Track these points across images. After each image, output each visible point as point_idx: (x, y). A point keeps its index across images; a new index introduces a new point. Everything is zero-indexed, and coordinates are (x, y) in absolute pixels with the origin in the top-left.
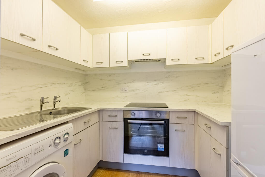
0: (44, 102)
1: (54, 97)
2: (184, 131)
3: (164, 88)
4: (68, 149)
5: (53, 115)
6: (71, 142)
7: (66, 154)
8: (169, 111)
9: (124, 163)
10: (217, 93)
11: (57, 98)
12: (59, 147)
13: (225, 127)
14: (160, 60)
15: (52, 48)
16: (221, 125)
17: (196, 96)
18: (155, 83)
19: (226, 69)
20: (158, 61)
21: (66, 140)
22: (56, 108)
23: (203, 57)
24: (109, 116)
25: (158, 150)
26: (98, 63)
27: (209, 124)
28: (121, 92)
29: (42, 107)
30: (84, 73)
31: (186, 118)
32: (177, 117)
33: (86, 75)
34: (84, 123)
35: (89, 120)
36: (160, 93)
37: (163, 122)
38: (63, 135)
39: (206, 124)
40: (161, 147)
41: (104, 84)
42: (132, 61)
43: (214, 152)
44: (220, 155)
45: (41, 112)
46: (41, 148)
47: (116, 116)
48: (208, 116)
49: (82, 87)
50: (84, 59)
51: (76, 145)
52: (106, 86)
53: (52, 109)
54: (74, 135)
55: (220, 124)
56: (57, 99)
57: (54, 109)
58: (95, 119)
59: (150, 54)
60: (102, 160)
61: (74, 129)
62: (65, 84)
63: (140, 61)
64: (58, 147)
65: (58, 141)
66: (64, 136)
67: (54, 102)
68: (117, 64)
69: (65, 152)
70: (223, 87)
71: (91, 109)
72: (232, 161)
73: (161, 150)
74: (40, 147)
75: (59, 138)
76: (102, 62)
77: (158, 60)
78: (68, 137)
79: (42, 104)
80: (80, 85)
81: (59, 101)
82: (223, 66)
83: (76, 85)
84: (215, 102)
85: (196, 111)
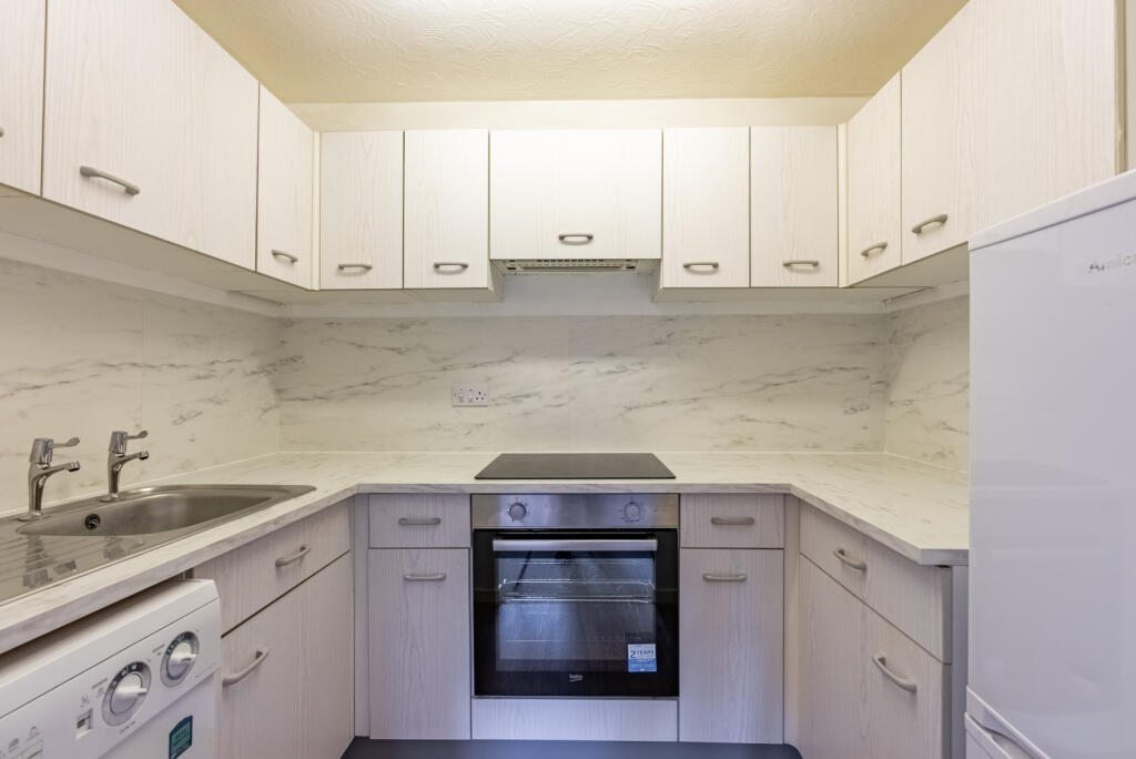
0: (52, 465)
1: (115, 434)
2: (743, 580)
3: (650, 389)
4: (189, 720)
5: (102, 538)
6: (209, 679)
7: (178, 746)
8: (679, 495)
9: (471, 742)
10: (861, 410)
11: (129, 442)
12: (140, 715)
13: (940, 571)
14: (633, 264)
15: (99, 185)
16: (921, 563)
17: (783, 423)
18: (609, 365)
19: (899, 311)
20: (624, 268)
21: (178, 671)
22: (125, 493)
23: (814, 259)
24: (403, 522)
25: (630, 670)
26: (346, 270)
27: (858, 554)
28: (455, 406)
29: (37, 494)
30: (274, 313)
31: (750, 522)
32: (714, 521)
33: (286, 323)
34: (279, 565)
35: (303, 549)
36: (631, 409)
37: (651, 544)
38: (164, 650)
39: (842, 552)
40: (642, 656)
41: (373, 369)
42: (509, 265)
43: (879, 674)
44: (913, 690)
45: (34, 519)
46: (21, 746)
47: (437, 521)
48: (857, 521)
49: (264, 380)
50: (279, 249)
51: (231, 687)
52: (383, 379)
53: (101, 500)
54: (223, 636)
55: (916, 557)
56: (132, 447)
57: (113, 500)
58: (330, 540)
59: (590, 238)
60: (364, 735)
61: (225, 605)
62: (172, 366)
63: (543, 264)
64: (129, 722)
65: (129, 687)
66: (169, 651)
67: (110, 459)
68: (441, 276)
69: (171, 735)
70: (885, 384)
71: (312, 494)
72: (973, 722)
73: (642, 670)
74: (16, 741)
75: (140, 667)
76: (368, 263)
77: (625, 263)
78: (188, 655)
79: (41, 476)
80: (254, 373)
81: (143, 459)
82: (884, 301)
83: (231, 371)
84: (856, 448)
85: (792, 492)
